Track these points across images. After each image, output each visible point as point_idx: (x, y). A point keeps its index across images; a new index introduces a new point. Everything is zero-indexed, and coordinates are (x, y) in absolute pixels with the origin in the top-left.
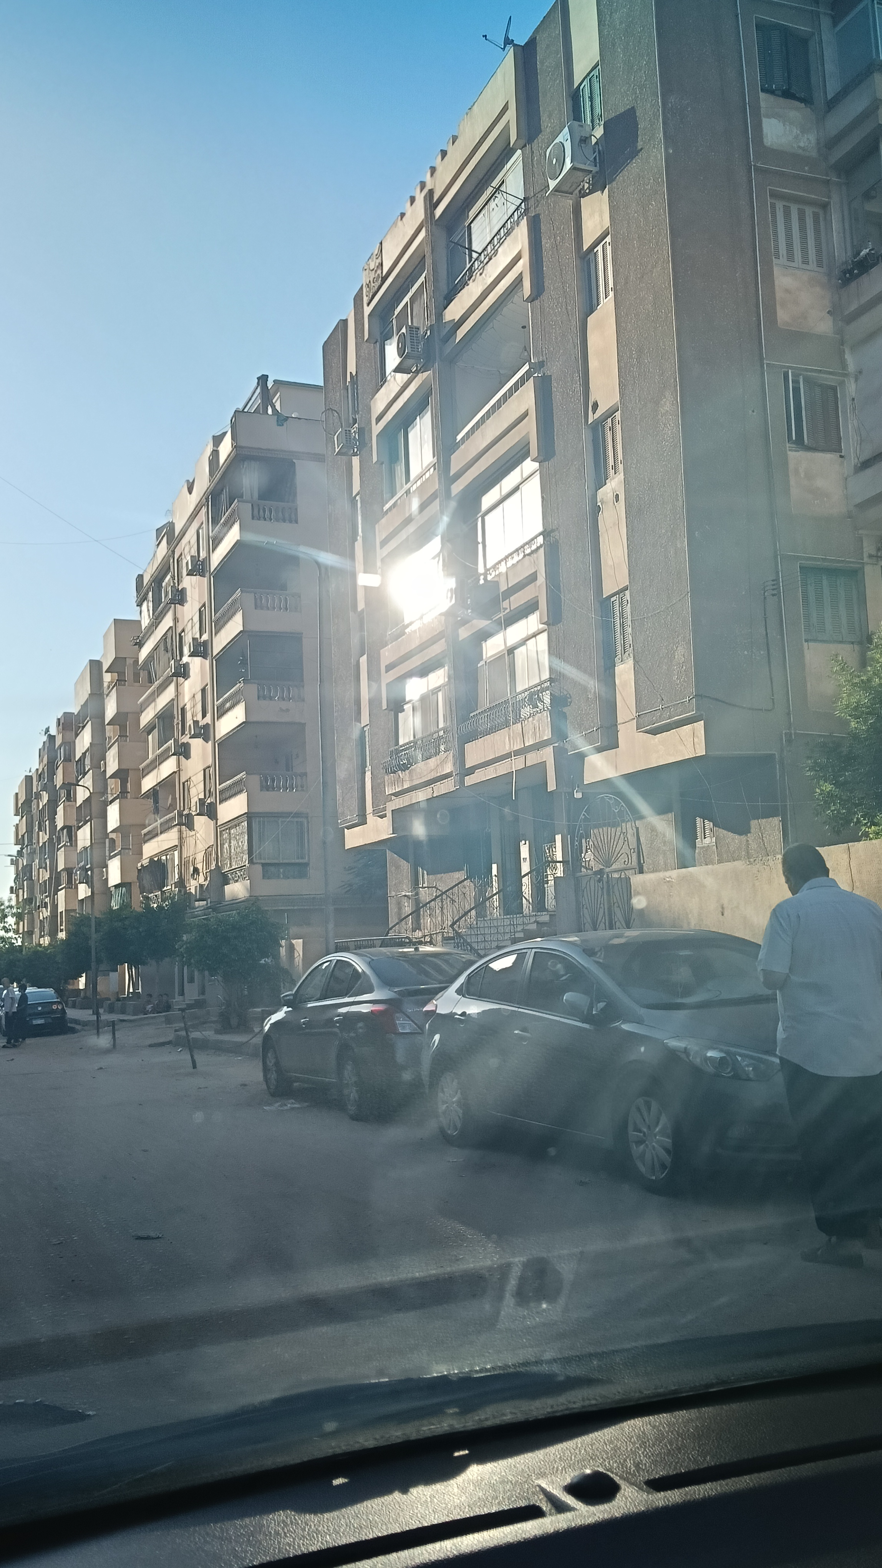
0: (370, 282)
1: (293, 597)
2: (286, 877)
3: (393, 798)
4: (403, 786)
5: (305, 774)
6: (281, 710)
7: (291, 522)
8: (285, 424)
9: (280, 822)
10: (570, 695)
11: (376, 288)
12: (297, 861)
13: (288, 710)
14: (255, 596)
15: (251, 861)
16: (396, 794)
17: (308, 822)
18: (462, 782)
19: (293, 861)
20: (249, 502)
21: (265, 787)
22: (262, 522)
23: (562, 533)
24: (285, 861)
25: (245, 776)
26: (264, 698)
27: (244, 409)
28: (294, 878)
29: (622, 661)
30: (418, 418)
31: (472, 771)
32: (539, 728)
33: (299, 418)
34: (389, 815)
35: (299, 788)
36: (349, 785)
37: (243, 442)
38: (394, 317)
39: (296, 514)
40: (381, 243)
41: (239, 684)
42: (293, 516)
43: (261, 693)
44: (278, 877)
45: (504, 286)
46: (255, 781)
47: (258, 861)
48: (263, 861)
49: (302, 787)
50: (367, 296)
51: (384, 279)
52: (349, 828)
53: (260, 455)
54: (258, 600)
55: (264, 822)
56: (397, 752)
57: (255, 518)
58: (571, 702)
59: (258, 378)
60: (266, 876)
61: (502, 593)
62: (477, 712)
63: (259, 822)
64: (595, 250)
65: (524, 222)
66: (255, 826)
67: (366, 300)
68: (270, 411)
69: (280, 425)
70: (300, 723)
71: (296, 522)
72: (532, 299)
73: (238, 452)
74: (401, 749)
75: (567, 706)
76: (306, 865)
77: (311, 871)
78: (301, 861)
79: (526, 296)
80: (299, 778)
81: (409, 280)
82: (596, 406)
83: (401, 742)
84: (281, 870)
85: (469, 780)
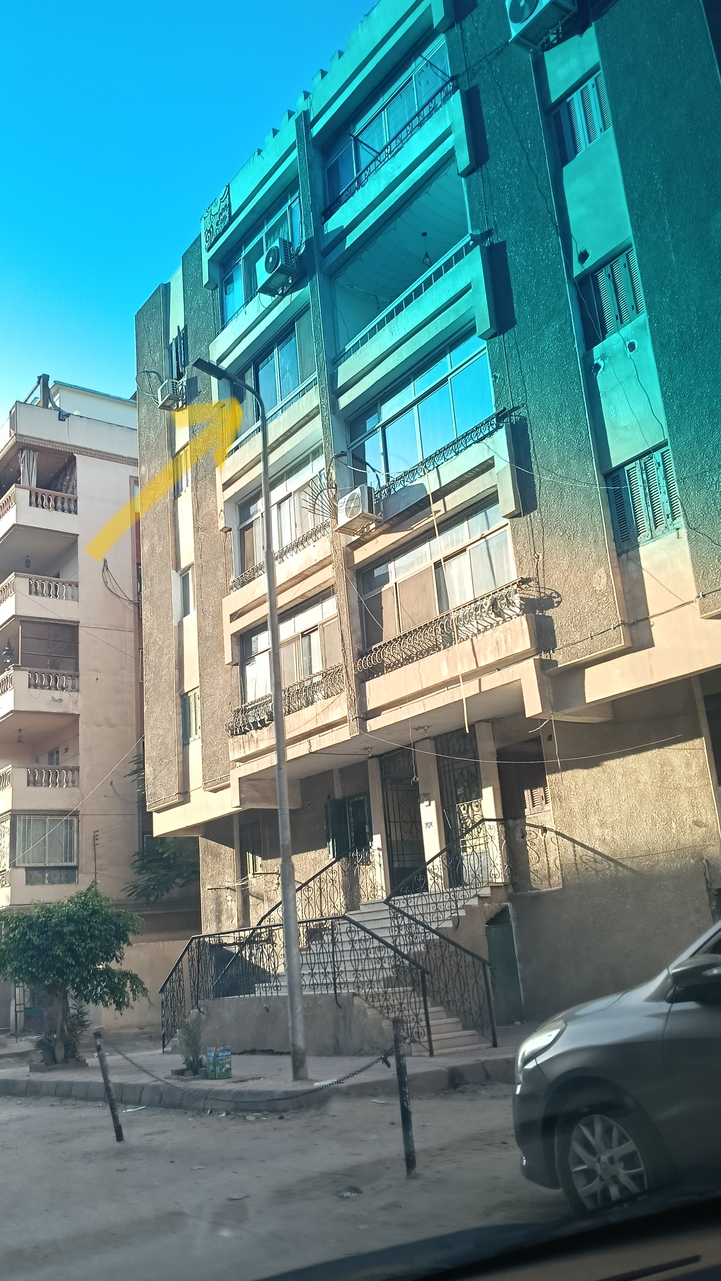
0: (212, 226)
1: (70, 585)
2: (52, 882)
3: (238, 764)
4: (257, 747)
5: (78, 769)
6: (54, 700)
7: (70, 512)
8: (66, 419)
9: (47, 820)
10: (556, 593)
11: (221, 230)
12: (65, 864)
13: (60, 700)
14: (30, 582)
15: (13, 865)
16: (244, 760)
17: (78, 821)
18: (363, 727)
19: (60, 864)
20: (28, 489)
21: (32, 782)
22: (40, 510)
23: (532, 408)
24: (52, 864)
25: (10, 770)
26: (36, 686)
27: (26, 400)
28: (61, 883)
29: (652, 538)
30: (276, 350)
31: (377, 712)
32: (506, 641)
33: (81, 417)
34: (235, 784)
35: (70, 784)
36: (165, 761)
37: (22, 431)
38: (242, 258)
39: (76, 506)
40: (228, 186)
41: (7, 672)
42: (72, 507)
43: (32, 681)
44: (43, 883)
45: (422, 171)
46: (22, 775)
47: (22, 865)
48: (27, 865)
49: (73, 782)
50: (207, 242)
51: (232, 219)
52: (159, 811)
53: (40, 445)
54: (33, 587)
55: (29, 820)
56: (244, 711)
57: (33, 505)
58: (559, 603)
59: (39, 378)
60: (29, 881)
61: (432, 494)
62: (381, 644)
63: (24, 820)
64: (568, 100)
65: (457, 96)
66: (19, 826)
67: (204, 245)
68: (50, 405)
69: (62, 420)
70: (73, 715)
71: (76, 513)
72: (467, 173)
73: (18, 440)
74: (250, 707)
75: (553, 607)
76: (75, 868)
77: (80, 875)
78: (69, 864)
79: (461, 170)
80: (70, 772)
81: (264, 216)
82: (584, 256)
83: (250, 698)
84: (47, 875)
85: (373, 724)
